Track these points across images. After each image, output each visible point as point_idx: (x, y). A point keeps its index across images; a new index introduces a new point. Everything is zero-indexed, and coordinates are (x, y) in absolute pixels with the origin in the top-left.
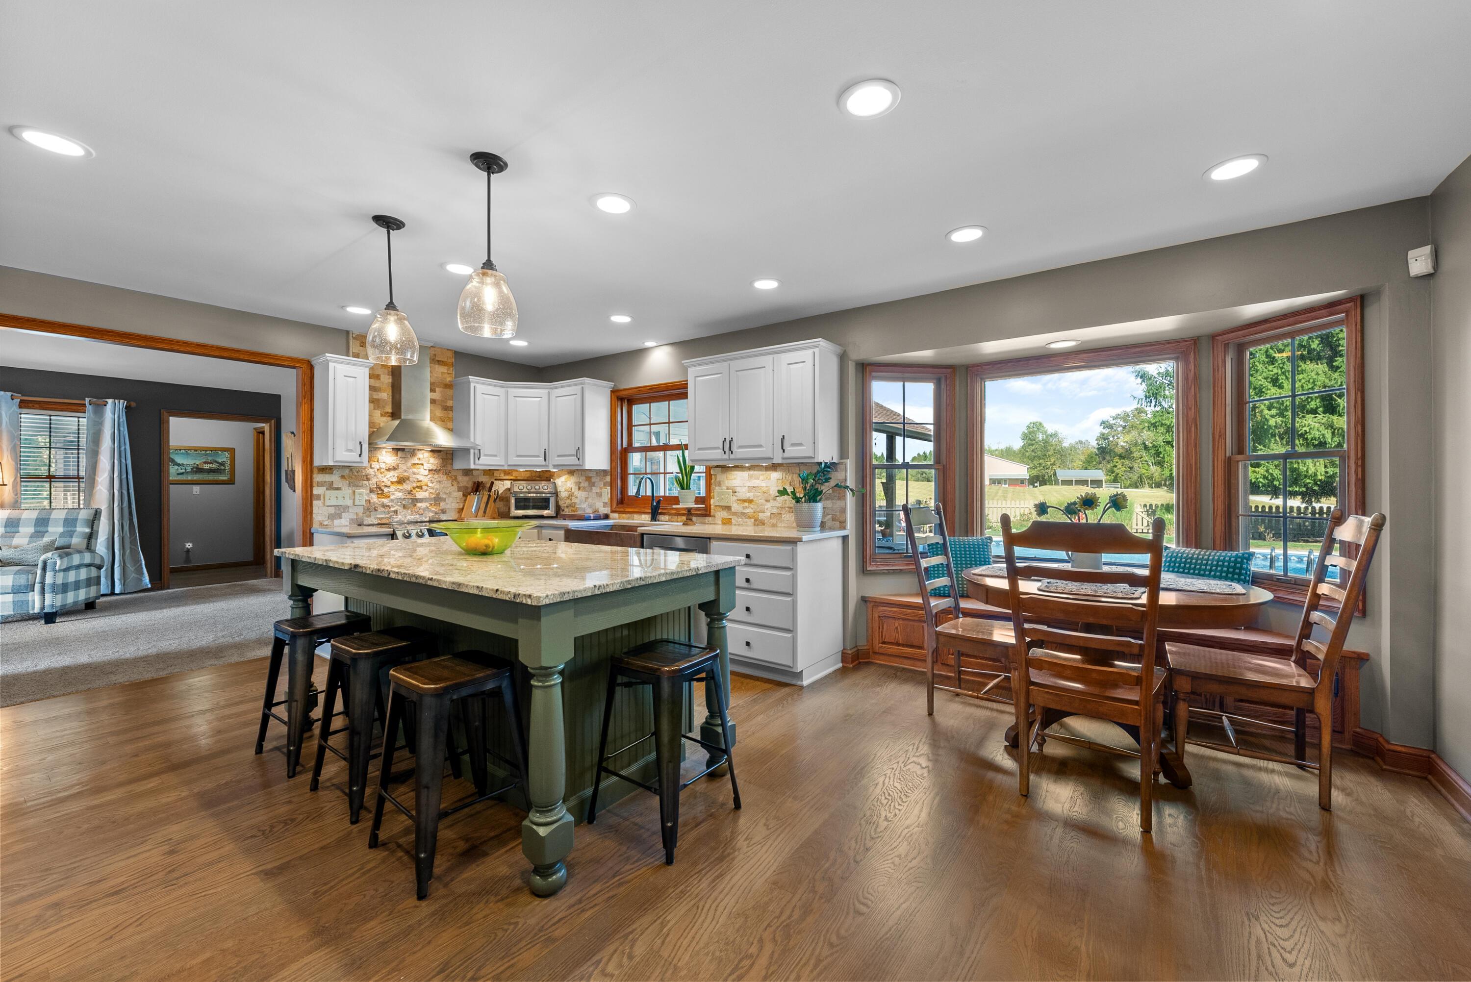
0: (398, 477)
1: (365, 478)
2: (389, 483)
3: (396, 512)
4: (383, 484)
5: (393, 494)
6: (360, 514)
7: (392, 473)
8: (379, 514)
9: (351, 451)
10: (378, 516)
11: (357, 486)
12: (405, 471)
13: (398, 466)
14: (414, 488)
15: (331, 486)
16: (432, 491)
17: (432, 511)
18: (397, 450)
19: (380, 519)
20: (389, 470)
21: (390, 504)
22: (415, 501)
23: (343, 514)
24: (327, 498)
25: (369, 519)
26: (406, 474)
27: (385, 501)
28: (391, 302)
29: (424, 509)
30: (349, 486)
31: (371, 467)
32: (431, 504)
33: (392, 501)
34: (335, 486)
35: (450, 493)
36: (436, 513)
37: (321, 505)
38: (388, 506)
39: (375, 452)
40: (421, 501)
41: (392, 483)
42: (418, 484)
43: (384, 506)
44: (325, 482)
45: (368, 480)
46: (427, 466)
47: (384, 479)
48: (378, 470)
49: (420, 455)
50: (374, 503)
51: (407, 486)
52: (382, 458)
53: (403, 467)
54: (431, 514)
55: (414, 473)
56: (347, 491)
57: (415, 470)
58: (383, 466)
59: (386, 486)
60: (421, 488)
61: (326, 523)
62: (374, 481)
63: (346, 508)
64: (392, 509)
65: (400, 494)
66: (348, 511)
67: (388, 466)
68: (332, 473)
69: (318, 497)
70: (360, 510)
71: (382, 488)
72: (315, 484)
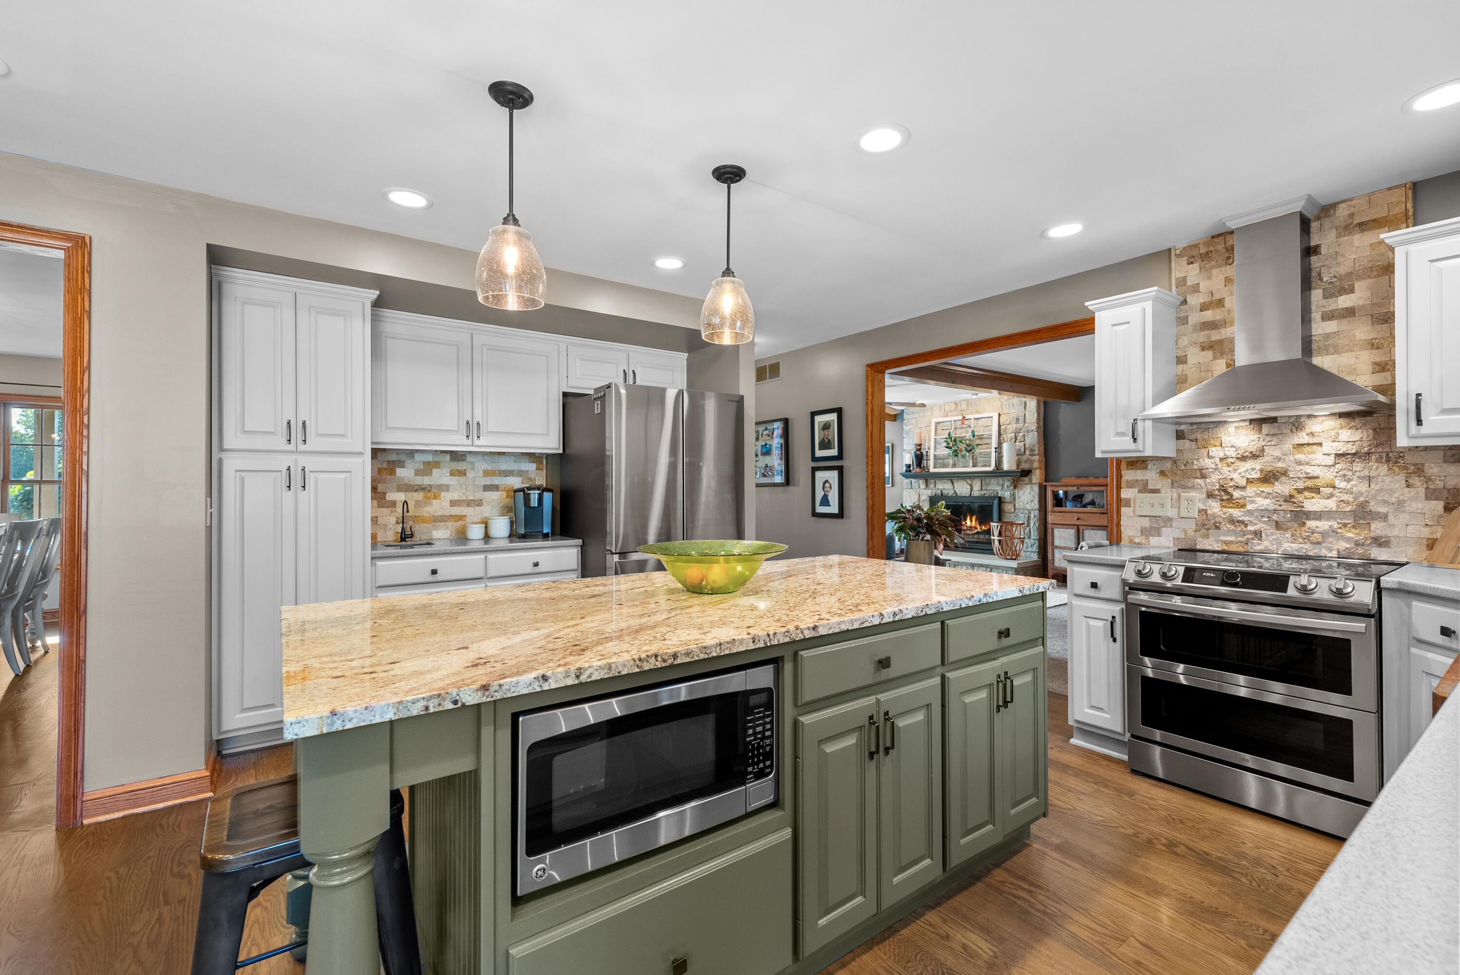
0: (1261, 471)
1: (1198, 475)
2: (1243, 482)
3: (1258, 534)
4: (1231, 484)
5: (1253, 502)
6: (1191, 533)
7: (1249, 464)
8: (1225, 535)
10: (1223, 538)
11: (1184, 487)
12: (1279, 459)
13: (1263, 450)
14: (1300, 491)
15: (1145, 488)
16: (1345, 497)
17: (1348, 540)
18: (1258, 423)
19: (1226, 543)
20: (1243, 458)
21: (1246, 519)
22: (1301, 516)
23: (1164, 530)
24: (1138, 503)
25: (1205, 541)
26: (1280, 465)
27: (1236, 513)
29: (1324, 534)
30: (1173, 486)
31: (1209, 457)
32: (1345, 525)
33: (1250, 513)
34: (1150, 487)
35: (1400, 503)
36: (1357, 544)
37: (1131, 514)
38: (1243, 522)
39: (1217, 430)
40: (1318, 516)
41: (1249, 481)
42: (1309, 483)
43: (1232, 521)
44: (1137, 481)
45: (1204, 477)
46: (1330, 447)
47: (1235, 476)
48: (1221, 460)
49: (1314, 426)
50: (1214, 516)
51: (1282, 488)
52: (1231, 438)
53: (1272, 452)
54: (1343, 545)
55: (1299, 463)
56: (1168, 493)
57: (1301, 457)
58: (1232, 453)
59: (1237, 487)
60: (1316, 490)
61: (1137, 540)
62: (1214, 478)
63: (1168, 521)
64: (1250, 528)
65: (1267, 502)
66: (1171, 526)
67: (1241, 452)
68: (1146, 468)
69: (1128, 503)
70: (1191, 526)
71: (1230, 490)
72: (1123, 485)
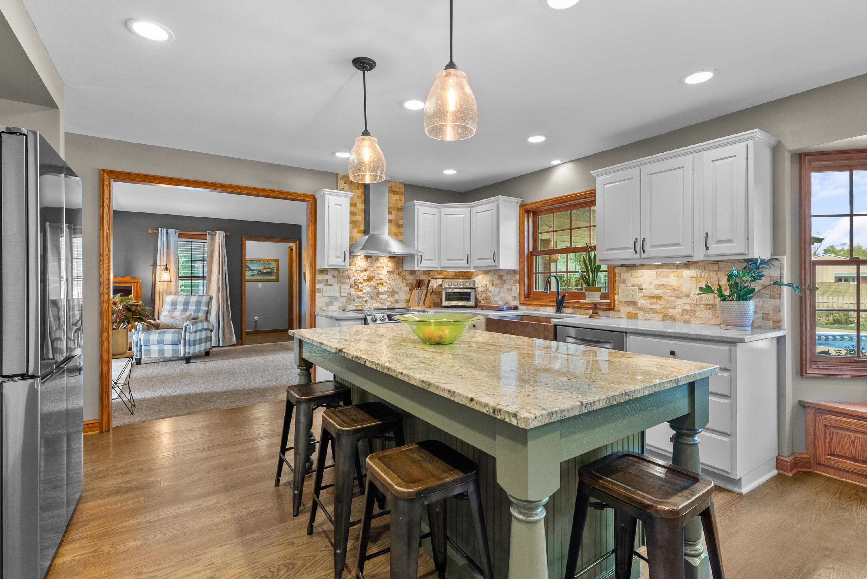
0: (368, 276)
1: (347, 278)
2: (362, 281)
3: (366, 302)
4: (358, 282)
5: (365, 289)
6: (344, 303)
7: (364, 274)
8: (356, 303)
9: (339, 258)
10: (356, 304)
11: (343, 283)
12: (372, 272)
13: (368, 268)
14: (378, 284)
15: (327, 283)
16: (389, 286)
17: (390, 301)
18: (367, 257)
19: (356, 306)
20: (362, 271)
21: (363, 296)
22: (379, 293)
23: (334, 303)
24: (324, 291)
25: (350, 306)
26: (373, 274)
27: (360, 293)
28: (366, 130)
29: (384, 300)
30: (338, 283)
31: (351, 270)
32: (389, 296)
33: (364, 293)
34: (329, 283)
35: (401, 288)
36: (392, 303)
37: (321, 296)
38: (361, 297)
39: (354, 258)
40: (382, 293)
41: (364, 280)
42: (381, 281)
43: (359, 297)
44: (323, 280)
45: (349, 278)
46: (387, 268)
47: (359, 278)
48: (355, 271)
49: (381, 260)
50: (353, 295)
51: (373, 283)
52: (358, 262)
53: (371, 269)
54: (389, 304)
55: (378, 274)
56: (336, 286)
57: (378, 271)
58: (358, 268)
59: (360, 283)
60: (382, 284)
61: (323, 309)
62: (353, 279)
63: (336, 298)
64: (364, 299)
65: (369, 289)
66: (337, 301)
67: (362, 268)
68: (327, 274)
69: (319, 291)
70: (344, 300)
71: (358, 284)
72: (317, 282)
